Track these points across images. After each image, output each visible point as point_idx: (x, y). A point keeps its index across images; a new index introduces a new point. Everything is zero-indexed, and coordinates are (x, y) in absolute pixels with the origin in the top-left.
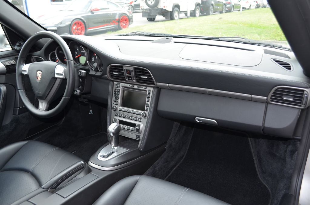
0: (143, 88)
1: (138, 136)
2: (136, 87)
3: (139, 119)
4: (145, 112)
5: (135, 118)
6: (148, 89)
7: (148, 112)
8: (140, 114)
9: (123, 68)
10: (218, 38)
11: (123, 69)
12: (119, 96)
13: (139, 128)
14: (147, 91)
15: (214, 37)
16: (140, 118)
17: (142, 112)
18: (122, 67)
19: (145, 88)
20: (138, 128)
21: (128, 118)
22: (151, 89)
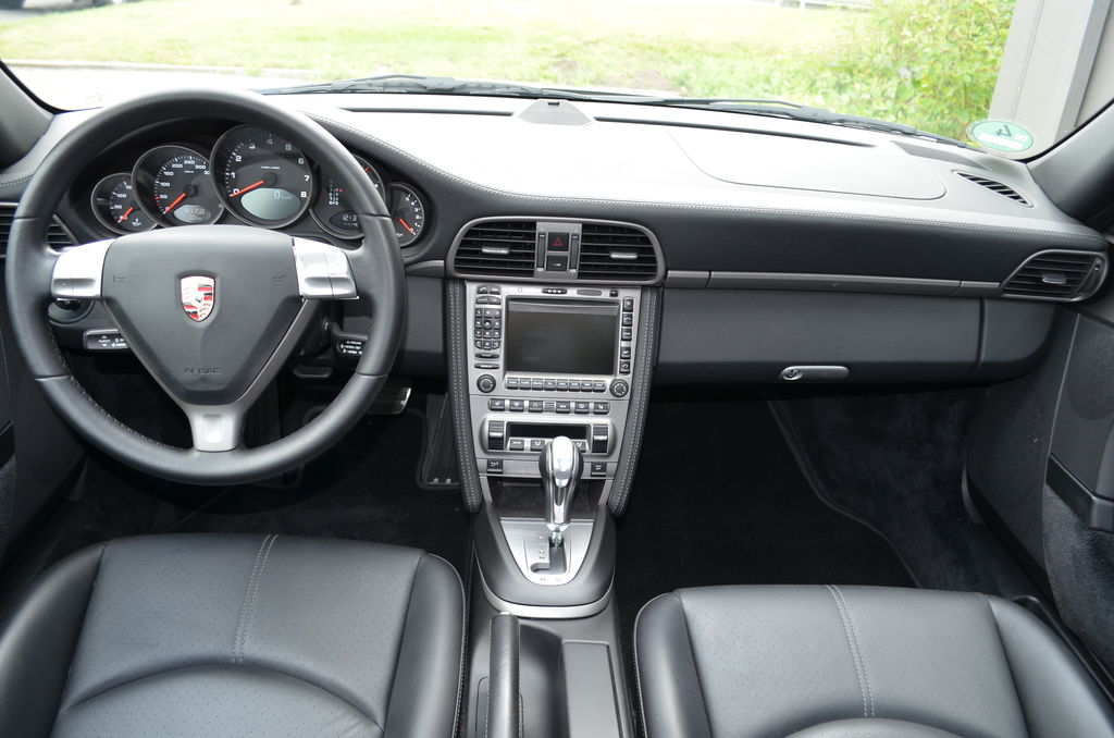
0: (605, 294)
1: (598, 467)
2: (572, 293)
3: (596, 408)
4: (619, 377)
5: (582, 406)
6: (623, 294)
7: (630, 375)
8: (599, 386)
9: (535, 228)
10: (707, 102)
11: (535, 234)
12: (500, 334)
13: (605, 438)
14: (617, 303)
15: (686, 98)
16: (601, 403)
17: (608, 380)
18: (532, 225)
19: (612, 295)
20: (601, 438)
21: (549, 410)
22: (636, 295)
